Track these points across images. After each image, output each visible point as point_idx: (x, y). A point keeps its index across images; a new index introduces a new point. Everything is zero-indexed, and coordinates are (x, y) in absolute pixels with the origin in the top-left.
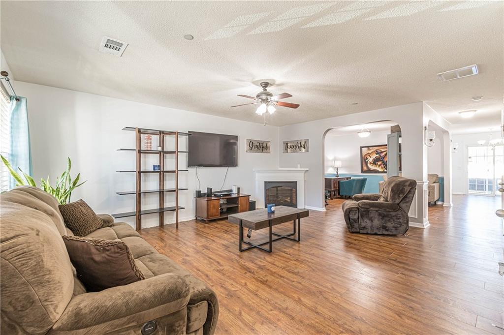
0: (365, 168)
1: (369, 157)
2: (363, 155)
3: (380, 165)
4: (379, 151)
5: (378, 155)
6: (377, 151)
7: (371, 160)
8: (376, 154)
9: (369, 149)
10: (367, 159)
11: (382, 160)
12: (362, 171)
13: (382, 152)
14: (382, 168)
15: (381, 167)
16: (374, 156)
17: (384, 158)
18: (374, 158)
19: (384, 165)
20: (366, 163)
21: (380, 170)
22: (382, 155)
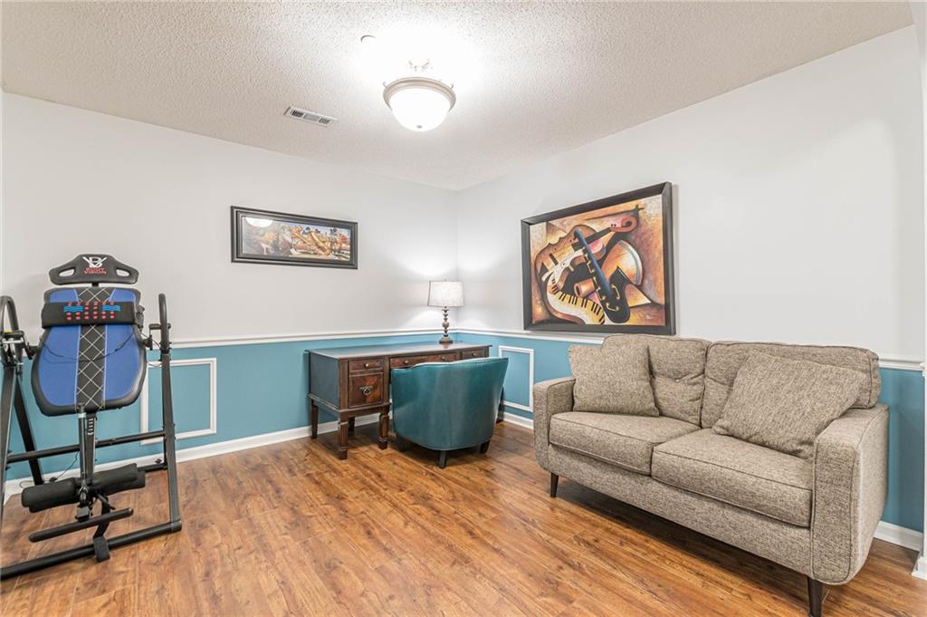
0: (539, 311)
1: (549, 264)
2: (533, 255)
3: (587, 297)
4: (584, 234)
5: (580, 253)
6: (577, 235)
7: (556, 273)
8: (576, 247)
9: (550, 229)
10: (544, 269)
11: (596, 274)
12: (529, 323)
13: (595, 237)
14: (594, 309)
15: (590, 304)
16: (569, 256)
17: (601, 262)
18: (568, 264)
19: (601, 294)
20: (543, 288)
21: (589, 318)
22: (597, 248)
